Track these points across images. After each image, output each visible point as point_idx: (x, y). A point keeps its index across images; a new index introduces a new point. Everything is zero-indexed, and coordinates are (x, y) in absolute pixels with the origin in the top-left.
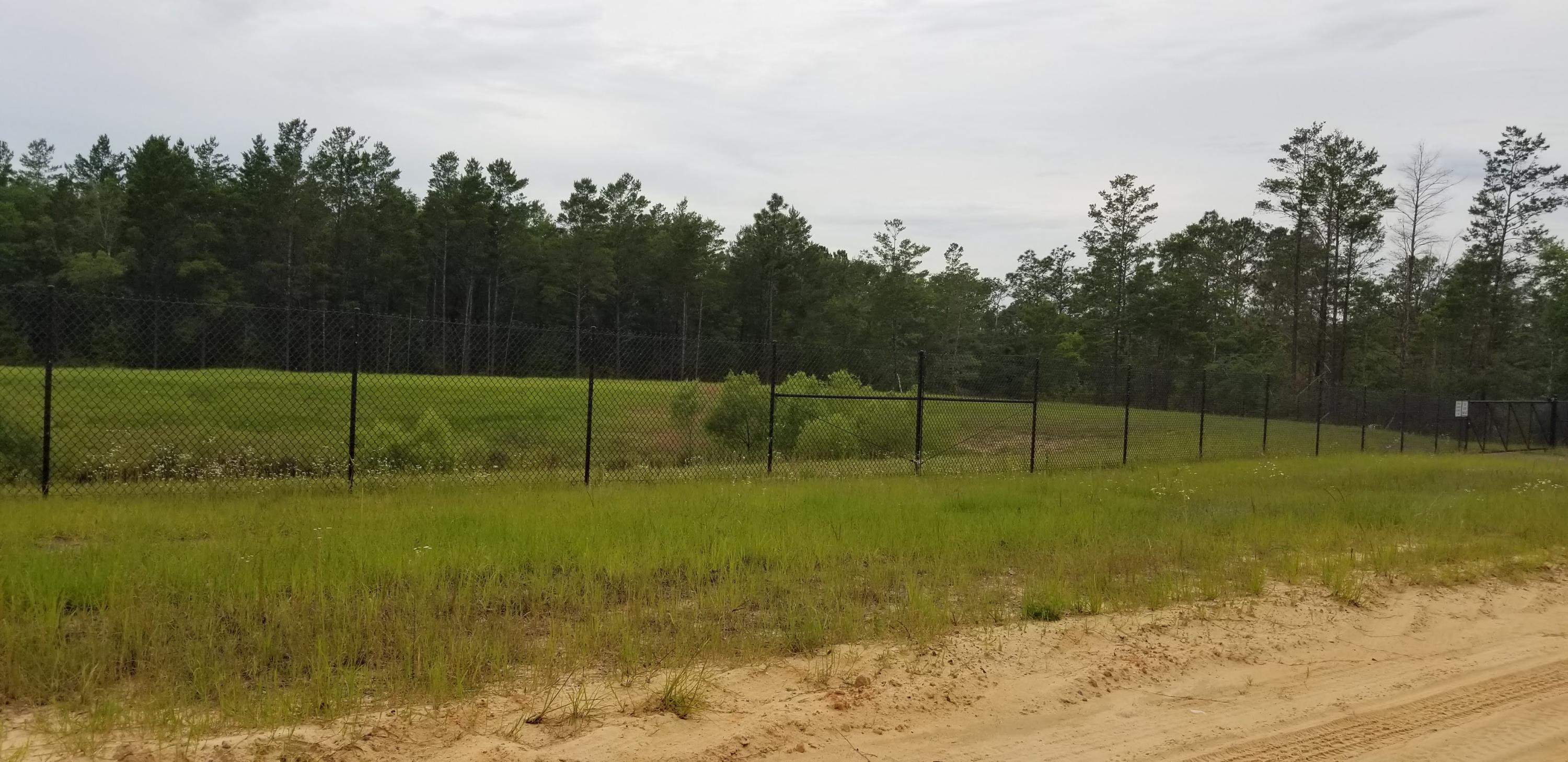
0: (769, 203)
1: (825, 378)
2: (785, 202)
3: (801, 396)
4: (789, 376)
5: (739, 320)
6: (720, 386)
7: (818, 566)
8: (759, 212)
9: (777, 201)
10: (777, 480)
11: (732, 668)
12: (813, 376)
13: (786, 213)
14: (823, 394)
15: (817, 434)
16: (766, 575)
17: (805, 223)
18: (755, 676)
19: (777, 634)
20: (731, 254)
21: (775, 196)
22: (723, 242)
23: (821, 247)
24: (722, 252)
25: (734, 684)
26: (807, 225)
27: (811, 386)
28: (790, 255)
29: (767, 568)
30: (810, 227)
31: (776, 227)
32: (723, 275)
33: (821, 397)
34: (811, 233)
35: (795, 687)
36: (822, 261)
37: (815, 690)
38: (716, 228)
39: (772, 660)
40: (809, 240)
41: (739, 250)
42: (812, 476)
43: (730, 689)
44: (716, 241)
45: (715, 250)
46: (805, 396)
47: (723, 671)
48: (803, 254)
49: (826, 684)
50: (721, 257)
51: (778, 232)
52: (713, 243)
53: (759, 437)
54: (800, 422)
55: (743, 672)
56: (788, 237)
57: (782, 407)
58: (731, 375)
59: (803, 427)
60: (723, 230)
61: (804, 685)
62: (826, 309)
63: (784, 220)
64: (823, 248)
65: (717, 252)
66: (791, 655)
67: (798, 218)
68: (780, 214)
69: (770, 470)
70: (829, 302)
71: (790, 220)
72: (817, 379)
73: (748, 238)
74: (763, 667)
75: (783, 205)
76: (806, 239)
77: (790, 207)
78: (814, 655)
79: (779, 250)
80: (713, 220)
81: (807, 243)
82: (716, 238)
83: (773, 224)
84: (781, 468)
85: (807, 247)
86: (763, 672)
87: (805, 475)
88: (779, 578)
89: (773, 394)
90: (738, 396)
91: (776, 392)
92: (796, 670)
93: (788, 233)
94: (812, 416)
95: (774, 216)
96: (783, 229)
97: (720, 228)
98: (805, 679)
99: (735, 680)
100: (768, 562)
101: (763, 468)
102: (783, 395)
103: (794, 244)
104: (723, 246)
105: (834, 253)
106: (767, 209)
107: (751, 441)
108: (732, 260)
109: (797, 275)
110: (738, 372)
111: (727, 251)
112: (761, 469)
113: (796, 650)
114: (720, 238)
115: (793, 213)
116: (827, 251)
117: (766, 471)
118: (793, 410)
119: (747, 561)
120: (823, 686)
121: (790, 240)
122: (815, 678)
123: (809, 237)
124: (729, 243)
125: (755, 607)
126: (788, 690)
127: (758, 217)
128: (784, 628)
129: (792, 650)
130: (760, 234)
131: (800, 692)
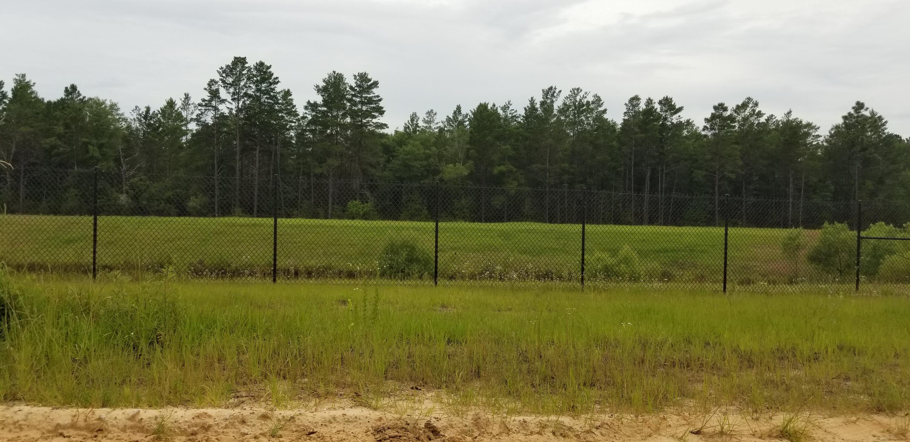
0: (853, 108)
1: (900, 226)
2: (866, 106)
3: (881, 238)
4: (871, 225)
5: (832, 188)
6: (817, 233)
7: (896, 355)
8: (846, 114)
9: (860, 106)
10: (863, 296)
11: (831, 417)
12: (891, 225)
13: (867, 114)
14: (899, 237)
15: (895, 265)
16: (857, 357)
17: (883, 119)
18: (848, 424)
19: (864, 398)
20: (825, 144)
21: (858, 103)
22: (818, 136)
23: (896, 135)
24: (818, 143)
25: (832, 427)
26: (884, 121)
27: (890, 232)
28: (870, 142)
29: (856, 353)
30: (886, 122)
31: (860, 124)
32: (820, 158)
33: (898, 239)
34: (887, 126)
35: (880, 435)
36: (897, 145)
37: (895, 439)
38: (814, 127)
39: (861, 415)
40: (886, 131)
41: (831, 141)
42: (892, 294)
43: (830, 430)
44: (814, 136)
45: (813, 142)
46: (884, 239)
47: (824, 418)
48: (881, 141)
49: (904, 436)
50: (818, 146)
51: (861, 127)
52: (812, 137)
53: (849, 266)
54: (881, 256)
55: (839, 420)
56: (869, 130)
57: (866, 247)
58: (826, 224)
59: (883, 260)
60: (818, 128)
61: (887, 434)
62: (900, 178)
63: (866, 118)
65: (814, 143)
66: (876, 413)
67: (876, 116)
68: (862, 115)
69: (857, 288)
70: (903, 173)
71: (870, 118)
72: (895, 226)
73: (837, 132)
74: (854, 418)
75: (865, 108)
76: (883, 130)
77: (870, 109)
78: (894, 415)
79: (862, 139)
80: (811, 122)
81: (884, 133)
82: (813, 134)
83: (857, 122)
84: (866, 287)
85: (884, 136)
86: (854, 422)
87: (885, 294)
88: (865, 361)
89: (859, 238)
90: (832, 239)
91: (861, 236)
92: (880, 423)
93: (869, 127)
94: (891, 252)
95: (858, 117)
96: (865, 125)
98: (887, 431)
99: (833, 425)
100: (857, 350)
101: (852, 287)
102: (867, 238)
103: (873, 135)
104: (819, 139)
105: (907, 139)
106: (852, 112)
107: (842, 269)
108: (826, 148)
109: (877, 155)
110: (831, 222)
111: (822, 142)
112: (851, 288)
113: (879, 410)
114: (817, 133)
115: (873, 114)
116: (901, 137)
117: (854, 289)
118: (875, 248)
119: (841, 348)
120: (902, 437)
122: (896, 431)
123: (886, 129)
124: (823, 137)
125: (847, 379)
126: (874, 436)
127: (845, 118)
128: (870, 395)
129: (877, 410)
130: (848, 129)
131: (884, 438)
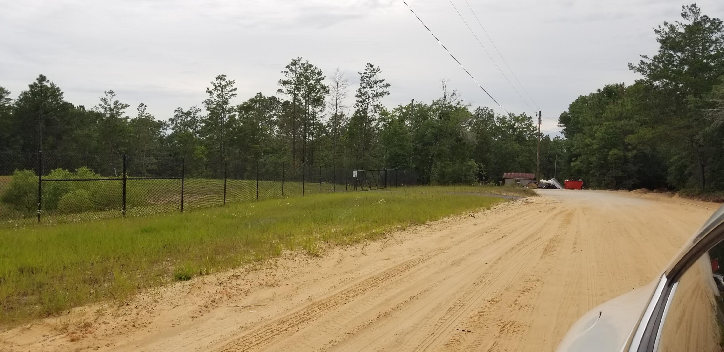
0: (38, 79)
1: (73, 171)
2: (47, 79)
3: (60, 180)
4: (52, 170)
5: (22, 142)
6: (10, 178)
7: (64, 268)
8: (32, 84)
9: (42, 78)
10: (43, 226)
11: (9, 329)
12: (67, 170)
13: (48, 85)
14: (73, 179)
15: (69, 200)
16: (34, 276)
17: (60, 90)
18: (23, 331)
19: (38, 307)
20: (16, 106)
21: (41, 76)
22: (10, 99)
23: (70, 103)
24: (10, 105)
25: (11, 337)
27: (66, 175)
28: (51, 107)
29: (34, 272)
30: (62, 93)
31: (43, 92)
32: (11, 117)
34: (63, 95)
35: (48, 333)
36: (70, 110)
37: (60, 333)
38: (5, 92)
39: (35, 321)
40: (62, 100)
41: (20, 104)
42: (65, 222)
44: (6, 99)
45: (5, 104)
46: (62, 180)
48: (59, 107)
49: (67, 330)
50: (10, 107)
51: (44, 95)
52: (4, 100)
53: (34, 204)
54: (60, 194)
55: (16, 330)
57: (48, 188)
58: (17, 171)
59: (61, 197)
60: (10, 93)
61: (54, 332)
62: (73, 135)
63: (47, 89)
64: (71, 104)
66: (46, 317)
67: (55, 88)
68: (45, 86)
69: (39, 221)
70: (75, 131)
71: (50, 88)
72: (69, 171)
73: (25, 98)
74: (29, 326)
76: (60, 99)
77: (51, 82)
78: (59, 315)
79: (45, 105)
80: (3, 87)
82: (6, 97)
83: (41, 90)
84: (46, 219)
85: (61, 103)
86: (29, 329)
87: (60, 222)
88: (40, 277)
89: (40, 180)
90: (21, 182)
91: (42, 179)
92: (48, 325)
93: (50, 96)
94: (67, 191)
95: (41, 87)
96: (46, 93)
97: (8, 92)
98: (54, 329)
100: (34, 270)
101: (35, 220)
102: (49, 180)
103: (53, 101)
104: (10, 102)
105: (77, 107)
106: (37, 82)
107: (30, 206)
108: (16, 109)
109: (56, 117)
110: (21, 169)
111: (13, 104)
113: (49, 314)
114: (8, 97)
115: (53, 85)
116: (73, 105)
117: (37, 221)
118: (55, 189)
119: (21, 270)
120: (65, 331)
121: (51, 99)
122: (60, 327)
123: (62, 98)
124: (14, 100)
125: (25, 294)
126: (44, 336)
127: (31, 86)
128: (42, 304)
129: (47, 315)
130: (33, 95)
131: (51, 336)
